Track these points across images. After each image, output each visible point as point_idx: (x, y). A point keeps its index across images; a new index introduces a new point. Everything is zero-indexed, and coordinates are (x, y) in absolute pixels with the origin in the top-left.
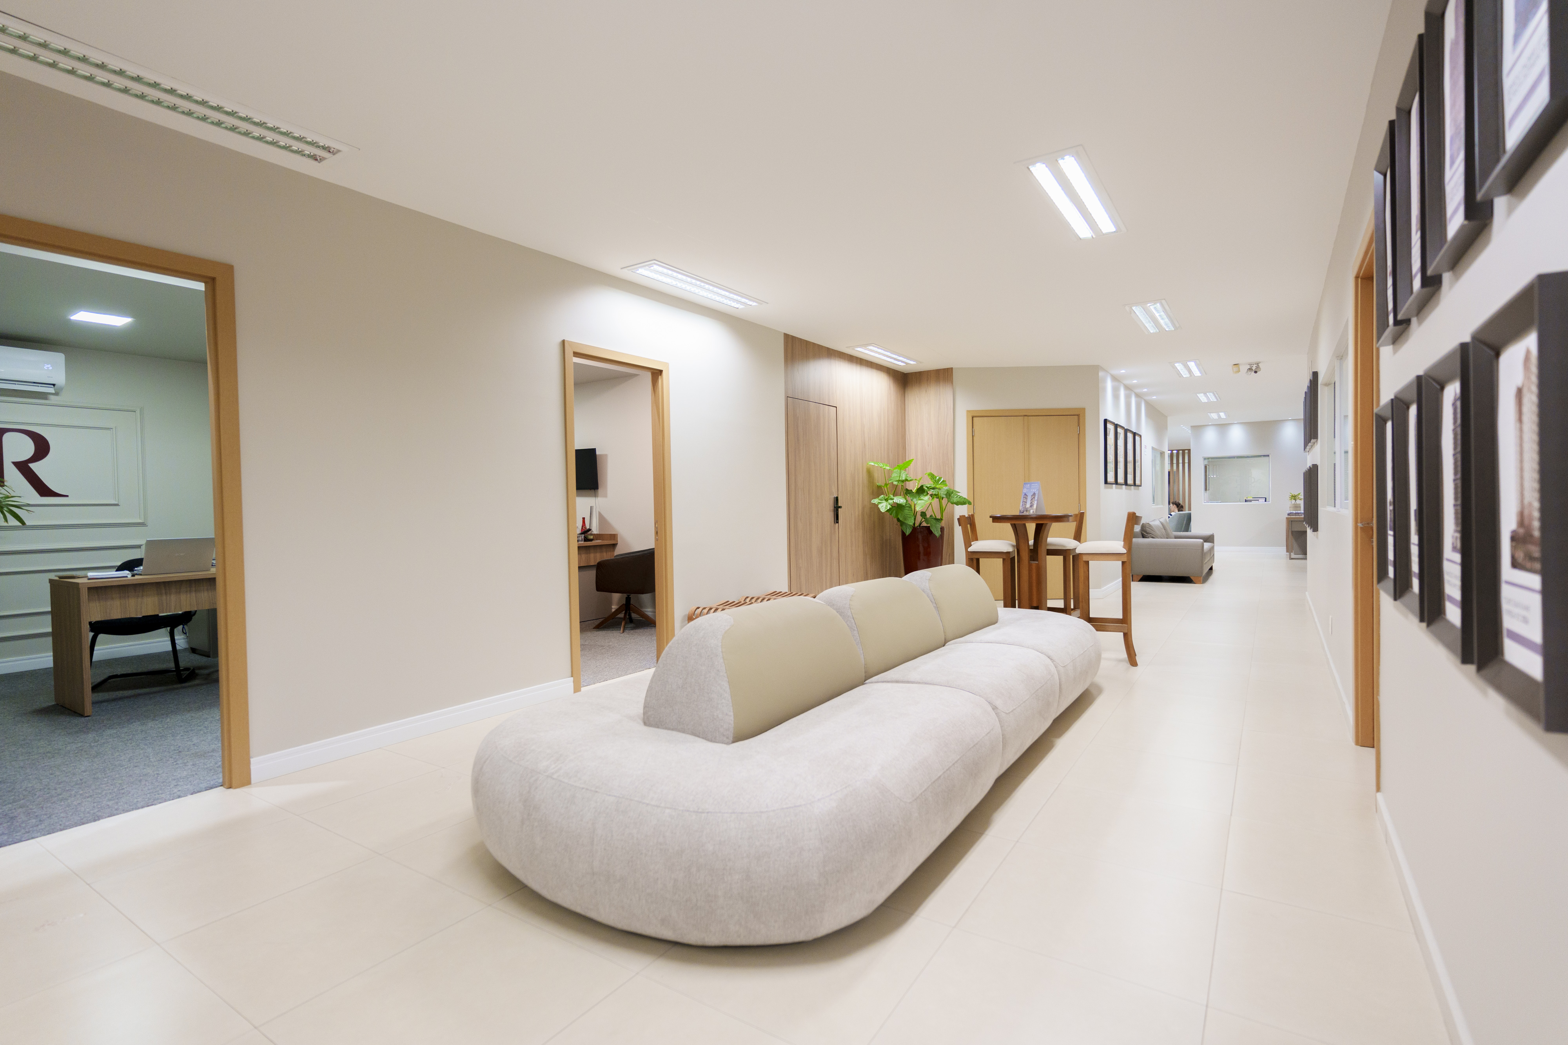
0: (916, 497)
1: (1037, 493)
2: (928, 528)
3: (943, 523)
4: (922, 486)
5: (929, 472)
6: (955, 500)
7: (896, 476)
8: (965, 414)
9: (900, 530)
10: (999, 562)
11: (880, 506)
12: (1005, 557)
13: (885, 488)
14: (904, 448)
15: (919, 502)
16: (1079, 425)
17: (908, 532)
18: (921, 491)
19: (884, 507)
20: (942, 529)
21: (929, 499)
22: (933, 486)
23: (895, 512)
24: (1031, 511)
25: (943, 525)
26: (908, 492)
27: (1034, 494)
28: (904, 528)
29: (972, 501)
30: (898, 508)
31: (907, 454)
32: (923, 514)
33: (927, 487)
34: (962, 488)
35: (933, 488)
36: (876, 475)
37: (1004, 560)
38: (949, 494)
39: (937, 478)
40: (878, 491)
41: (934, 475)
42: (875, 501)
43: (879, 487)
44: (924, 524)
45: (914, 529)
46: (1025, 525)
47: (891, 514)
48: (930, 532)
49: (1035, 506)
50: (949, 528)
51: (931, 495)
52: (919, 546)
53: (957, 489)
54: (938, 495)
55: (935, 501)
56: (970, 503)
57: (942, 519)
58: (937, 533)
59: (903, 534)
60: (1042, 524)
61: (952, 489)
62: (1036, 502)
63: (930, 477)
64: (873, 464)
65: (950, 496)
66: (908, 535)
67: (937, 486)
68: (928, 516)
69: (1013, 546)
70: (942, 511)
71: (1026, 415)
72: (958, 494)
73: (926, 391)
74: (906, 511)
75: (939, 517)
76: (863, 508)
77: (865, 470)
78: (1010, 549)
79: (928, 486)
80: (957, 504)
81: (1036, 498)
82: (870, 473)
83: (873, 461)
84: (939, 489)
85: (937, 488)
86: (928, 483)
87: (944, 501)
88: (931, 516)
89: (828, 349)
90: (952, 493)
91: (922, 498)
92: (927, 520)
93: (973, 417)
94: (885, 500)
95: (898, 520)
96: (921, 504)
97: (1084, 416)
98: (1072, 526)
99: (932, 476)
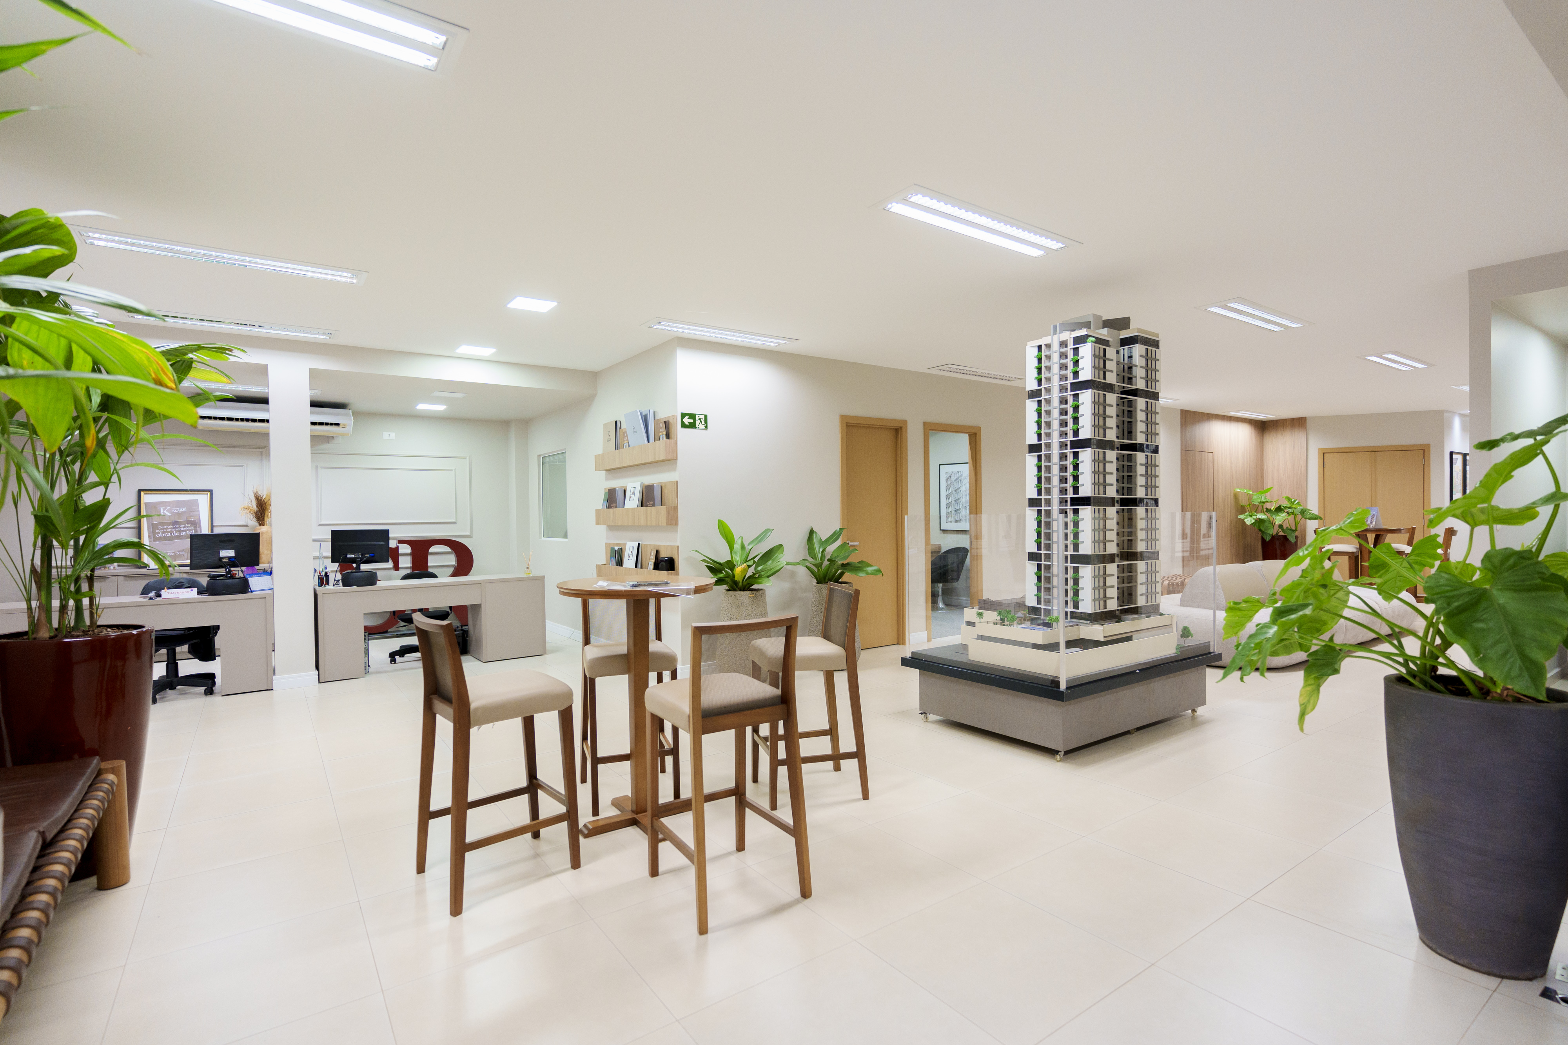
0: (1275, 514)
1: (1376, 514)
2: (1285, 537)
3: (1297, 533)
4: (1280, 506)
5: (1285, 496)
6: (1308, 516)
7: (1257, 499)
8: (1317, 451)
9: (1260, 538)
10: (1346, 559)
11: (1246, 520)
12: (1350, 555)
13: (1248, 507)
14: (1262, 477)
15: (1278, 517)
16: (1424, 457)
17: (1268, 539)
18: (1279, 509)
19: (1249, 521)
20: (1297, 537)
21: (1286, 515)
22: (1289, 506)
23: (1257, 524)
24: (1371, 526)
25: (1297, 535)
26: (1268, 510)
27: (1374, 515)
28: (1264, 536)
29: (1322, 517)
30: (1260, 521)
31: (1264, 481)
32: (1281, 526)
33: (1283, 507)
34: (1313, 506)
35: (1289, 508)
36: (1240, 498)
37: (1349, 557)
38: (1303, 512)
39: (1293, 500)
40: (1242, 510)
41: (1290, 498)
42: (1242, 517)
43: (1243, 507)
44: (1281, 533)
45: (1273, 537)
46: (1366, 535)
47: (1254, 526)
48: (1287, 539)
49: (1374, 523)
50: (1302, 536)
51: (1288, 513)
52: (1276, 550)
53: (1309, 507)
54: (1293, 512)
55: (1291, 517)
56: (1321, 518)
57: (1296, 530)
58: (1293, 540)
59: (1263, 540)
60: (1379, 536)
61: (1305, 507)
62: (1375, 520)
63: (1287, 499)
64: (1239, 490)
65: (1304, 513)
66: (1269, 541)
67: (1293, 506)
68: (1285, 528)
69: (1357, 548)
70: (1296, 525)
71: (1373, 451)
72: (1311, 512)
73: (1282, 434)
74: (1267, 524)
75: (1293, 528)
76: (1231, 521)
77: (1232, 494)
78: (1354, 550)
79: (1285, 506)
80: (1310, 519)
81: (1375, 518)
82: (1236, 496)
83: (1238, 488)
84: (1295, 508)
85: (1292, 508)
86: (1285, 503)
87: (1299, 517)
88: (1287, 528)
89: (1208, 414)
90: (1306, 511)
91: (1280, 515)
92: (1283, 531)
93: (1324, 454)
94: (1250, 516)
95: (1260, 530)
96: (1279, 519)
97: (1429, 451)
98: (1406, 536)
99: (1289, 499)
